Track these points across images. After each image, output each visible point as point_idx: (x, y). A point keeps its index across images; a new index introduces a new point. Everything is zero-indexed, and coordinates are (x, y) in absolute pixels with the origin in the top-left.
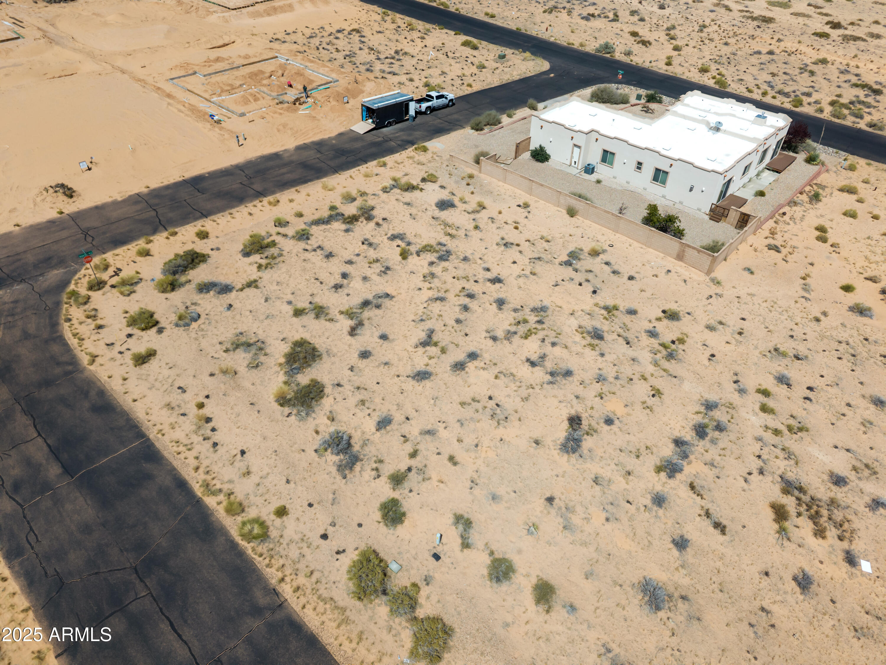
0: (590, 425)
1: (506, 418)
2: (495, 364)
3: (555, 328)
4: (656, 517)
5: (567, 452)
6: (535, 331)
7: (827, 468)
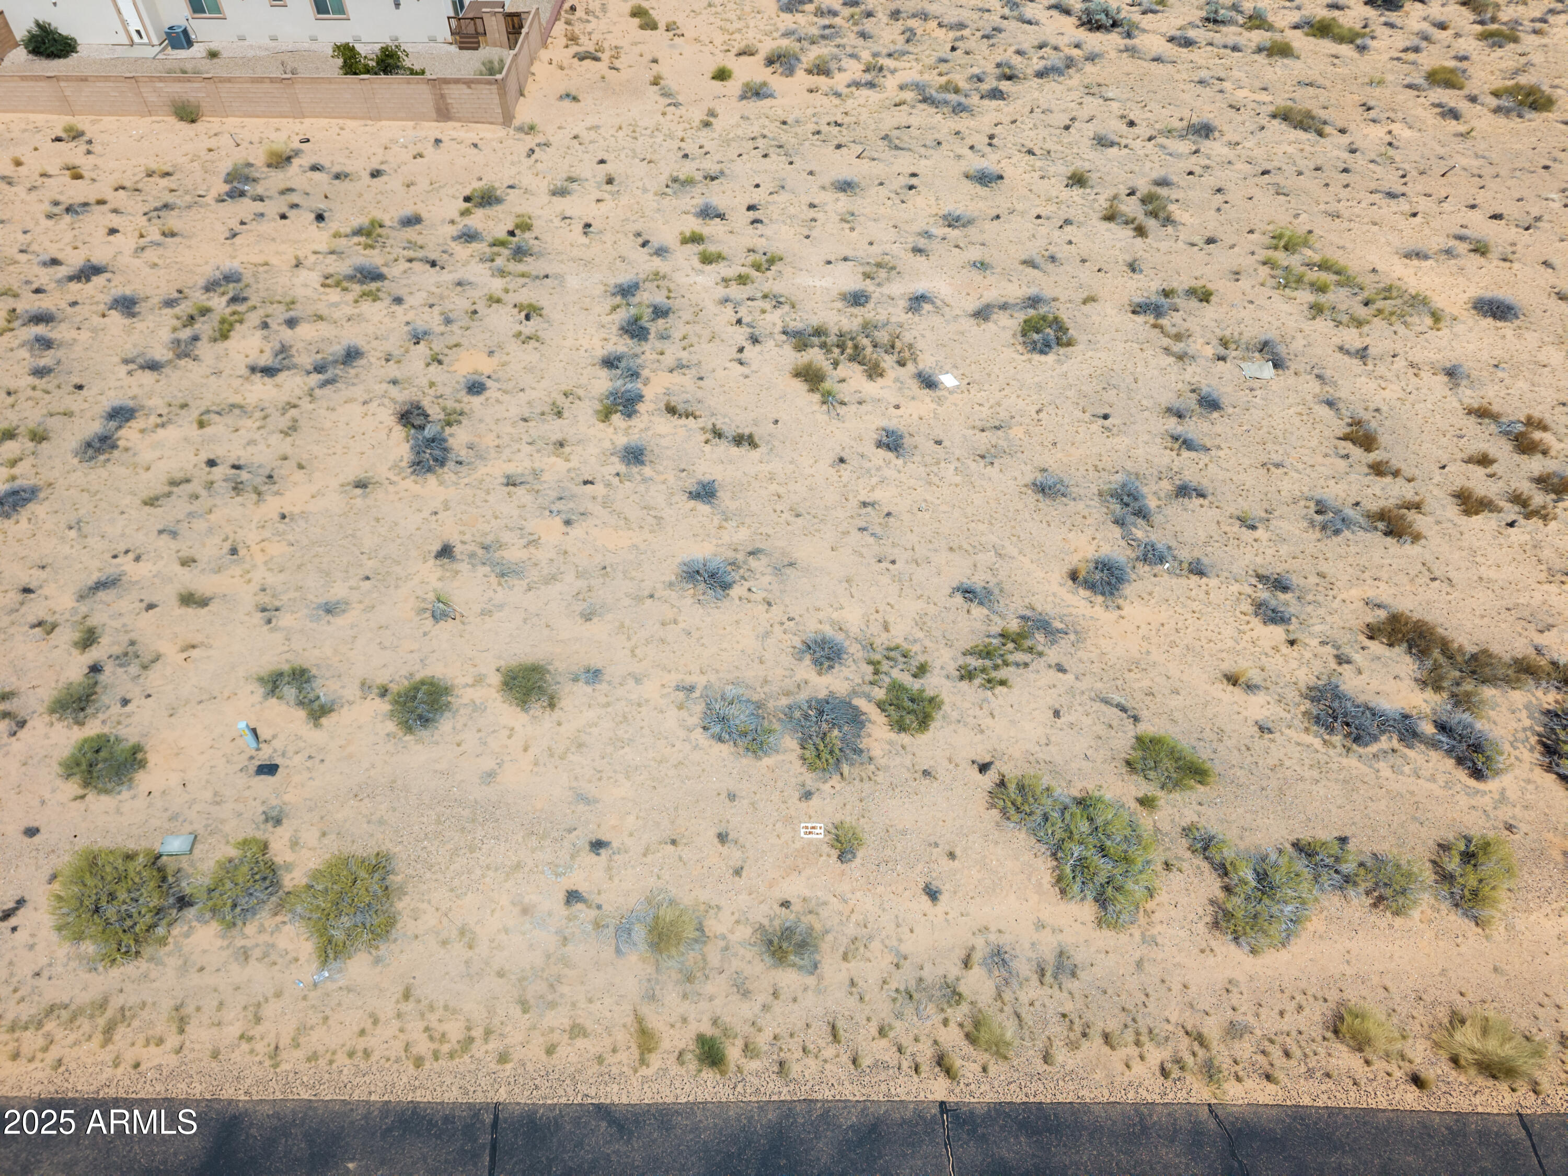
0: (444, 409)
1: (270, 477)
2: (184, 406)
3: (278, 298)
4: (644, 480)
5: (429, 470)
6: (236, 317)
7: (834, 293)
